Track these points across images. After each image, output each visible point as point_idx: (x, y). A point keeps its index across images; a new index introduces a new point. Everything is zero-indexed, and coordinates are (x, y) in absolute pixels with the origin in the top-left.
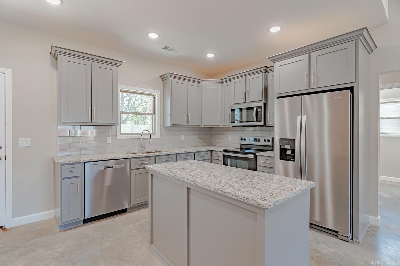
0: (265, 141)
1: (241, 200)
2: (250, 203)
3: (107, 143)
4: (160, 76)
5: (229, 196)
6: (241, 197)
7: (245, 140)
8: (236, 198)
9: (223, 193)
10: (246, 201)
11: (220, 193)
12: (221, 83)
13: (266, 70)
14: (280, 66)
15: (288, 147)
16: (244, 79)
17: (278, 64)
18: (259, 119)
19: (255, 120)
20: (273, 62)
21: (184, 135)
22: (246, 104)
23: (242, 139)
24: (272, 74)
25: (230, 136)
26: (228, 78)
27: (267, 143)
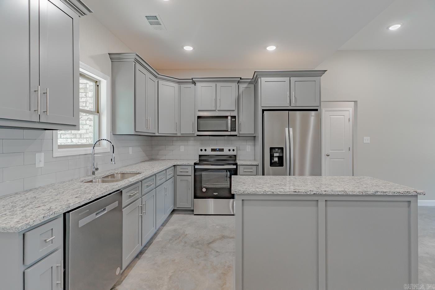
0: (230, 150)
1: (402, 194)
2: (411, 195)
3: (37, 167)
4: (109, 54)
5: (391, 194)
6: (402, 192)
7: (205, 150)
8: (398, 194)
9: (383, 194)
10: (407, 194)
11: (380, 194)
12: (179, 83)
13: (240, 81)
14: (265, 82)
15: (277, 155)
16: (213, 84)
17: (264, 79)
18: (233, 129)
19: (229, 130)
20: (258, 76)
21: (131, 147)
22: (216, 112)
23: (201, 150)
24: (243, 86)
25: (183, 147)
26: (194, 79)
27: (232, 153)
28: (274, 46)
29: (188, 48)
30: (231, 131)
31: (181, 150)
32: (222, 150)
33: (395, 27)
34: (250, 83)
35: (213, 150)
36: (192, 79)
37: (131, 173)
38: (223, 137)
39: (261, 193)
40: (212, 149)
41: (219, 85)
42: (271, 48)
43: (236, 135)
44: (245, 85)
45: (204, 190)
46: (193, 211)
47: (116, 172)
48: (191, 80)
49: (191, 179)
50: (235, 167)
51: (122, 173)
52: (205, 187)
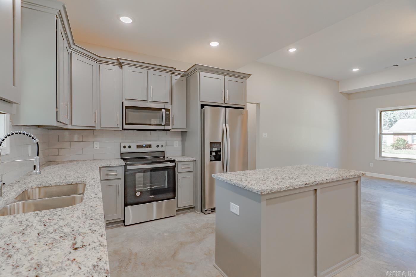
0: (158, 146)
7: (130, 147)
12: (97, 61)
13: (173, 71)
14: (204, 76)
15: (215, 149)
16: (145, 71)
17: (203, 74)
18: (168, 123)
19: (163, 124)
20: (197, 70)
21: (31, 145)
22: (147, 103)
23: (124, 147)
24: (176, 78)
25: (98, 143)
26: (120, 61)
27: (160, 149)
28: (216, 41)
29: (126, 20)
30: (165, 125)
31: (95, 148)
32: (150, 146)
33: (292, 50)
34: (183, 76)
35: (138, 147)
36: (118, 60)
37: (58, 184)
38: (149, 132)
39: (283, 190)
40: (137, 145)
41: (151, 72)
42: (214, 44)
43: (169, 130)
44: (178, 77)
45: (138, 194)
46: (124, 221)
47: (30, 186)
48: (116, 61)
49: (121, 183)
50: (173, 164)
51: (39, 186)
52: (138, 191)
